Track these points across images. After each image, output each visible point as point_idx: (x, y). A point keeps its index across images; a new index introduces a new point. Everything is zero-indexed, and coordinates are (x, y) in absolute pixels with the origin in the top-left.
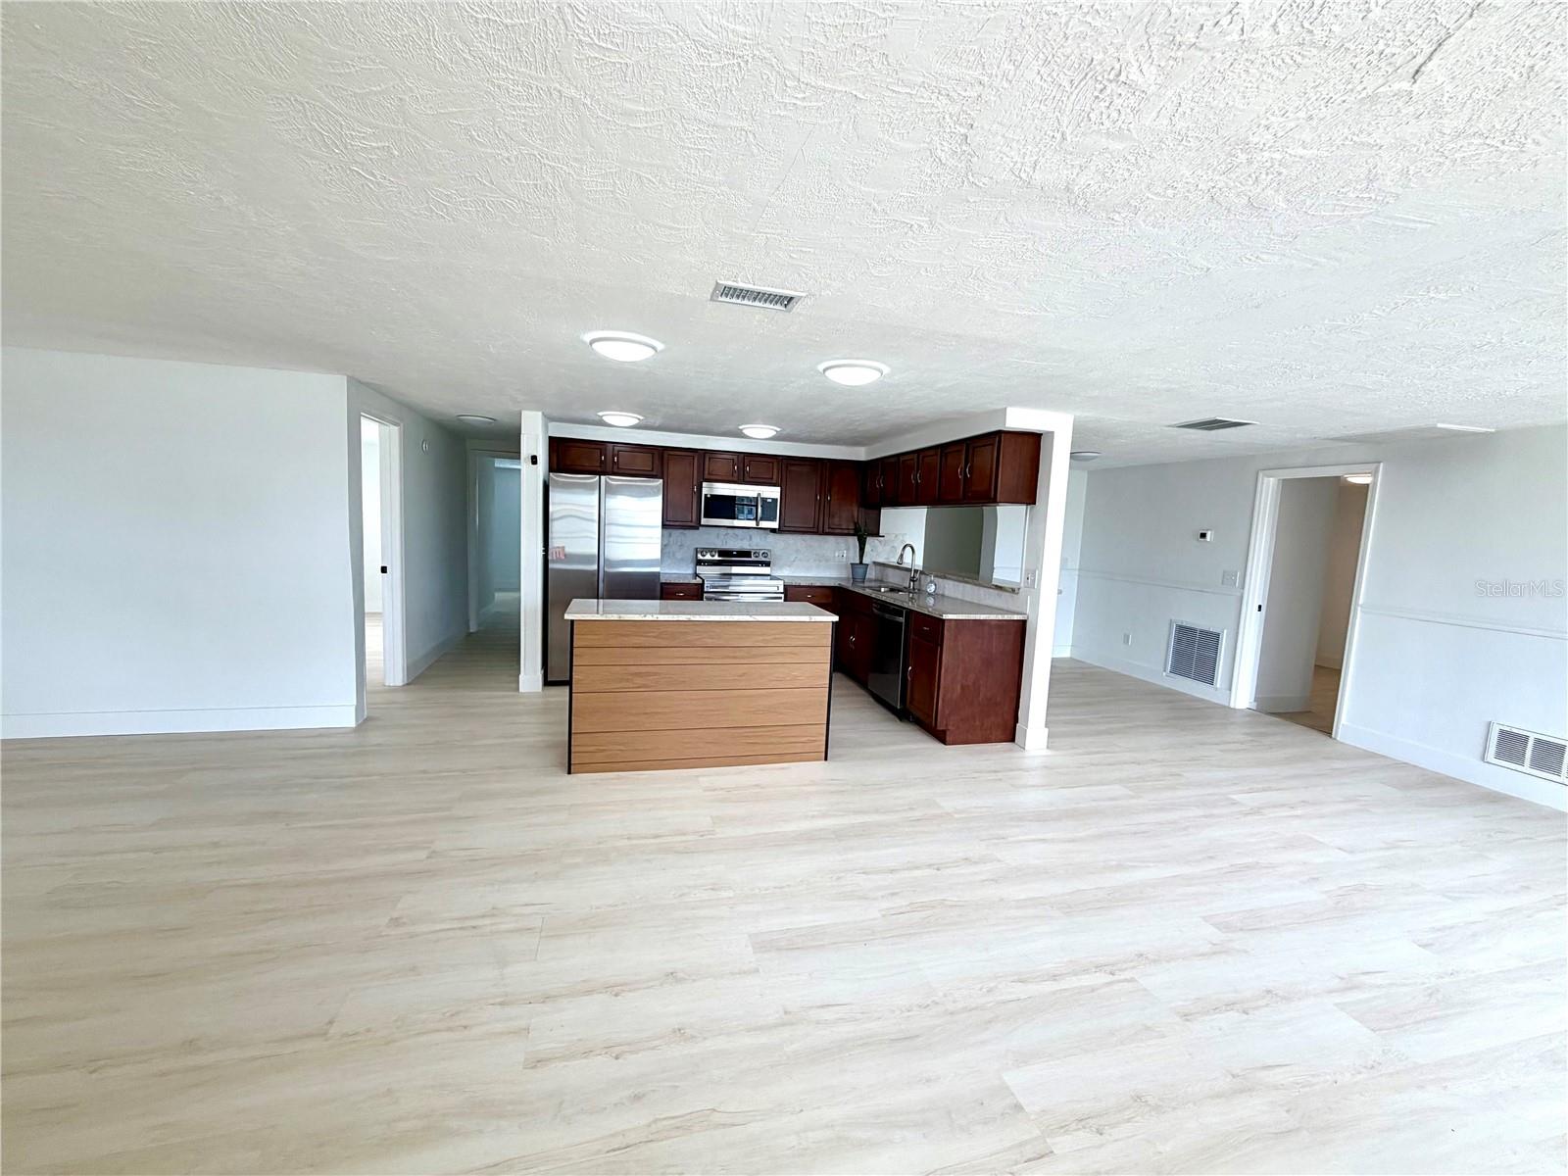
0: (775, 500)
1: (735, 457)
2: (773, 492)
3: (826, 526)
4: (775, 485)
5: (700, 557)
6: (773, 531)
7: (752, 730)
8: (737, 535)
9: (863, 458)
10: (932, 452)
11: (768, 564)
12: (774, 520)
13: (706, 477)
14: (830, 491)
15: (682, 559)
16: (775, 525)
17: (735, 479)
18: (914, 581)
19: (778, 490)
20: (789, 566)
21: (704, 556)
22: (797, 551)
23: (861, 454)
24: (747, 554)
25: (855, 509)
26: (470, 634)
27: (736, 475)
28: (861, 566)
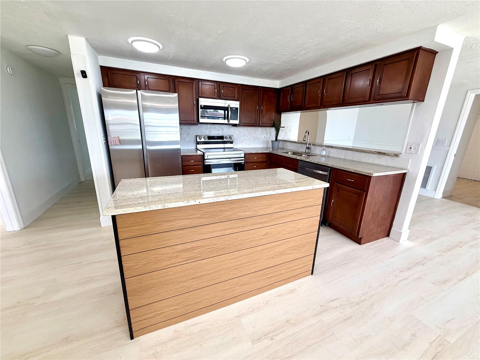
0: (237, 109)
1: (215, 84)
2: (235, 104)
3: (260, 123)
4: (236, 100)
5: (198, 140)
6: (235, 125)
7: (271, 269)
8: (216, 128)
9: (278, 86)
10: (339, 75)
11: (232, 143)
12: (237, 119)
13: (200, 95)
14: (262, 104)
15: (189, 141)
16: (237, 122)
17: (216, 97)
18: (308, 149)
19: (238, 103)
20: (241, 143)
21: (201, 139)
22: (245, 135)
23: (276, 84)
24: (222, 138)
25: (274, 114)
26: (81, 182)
27: (216, 94)
28: (277, 142)
